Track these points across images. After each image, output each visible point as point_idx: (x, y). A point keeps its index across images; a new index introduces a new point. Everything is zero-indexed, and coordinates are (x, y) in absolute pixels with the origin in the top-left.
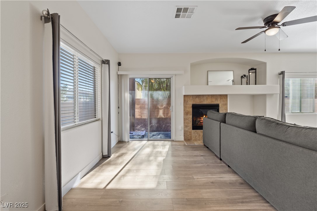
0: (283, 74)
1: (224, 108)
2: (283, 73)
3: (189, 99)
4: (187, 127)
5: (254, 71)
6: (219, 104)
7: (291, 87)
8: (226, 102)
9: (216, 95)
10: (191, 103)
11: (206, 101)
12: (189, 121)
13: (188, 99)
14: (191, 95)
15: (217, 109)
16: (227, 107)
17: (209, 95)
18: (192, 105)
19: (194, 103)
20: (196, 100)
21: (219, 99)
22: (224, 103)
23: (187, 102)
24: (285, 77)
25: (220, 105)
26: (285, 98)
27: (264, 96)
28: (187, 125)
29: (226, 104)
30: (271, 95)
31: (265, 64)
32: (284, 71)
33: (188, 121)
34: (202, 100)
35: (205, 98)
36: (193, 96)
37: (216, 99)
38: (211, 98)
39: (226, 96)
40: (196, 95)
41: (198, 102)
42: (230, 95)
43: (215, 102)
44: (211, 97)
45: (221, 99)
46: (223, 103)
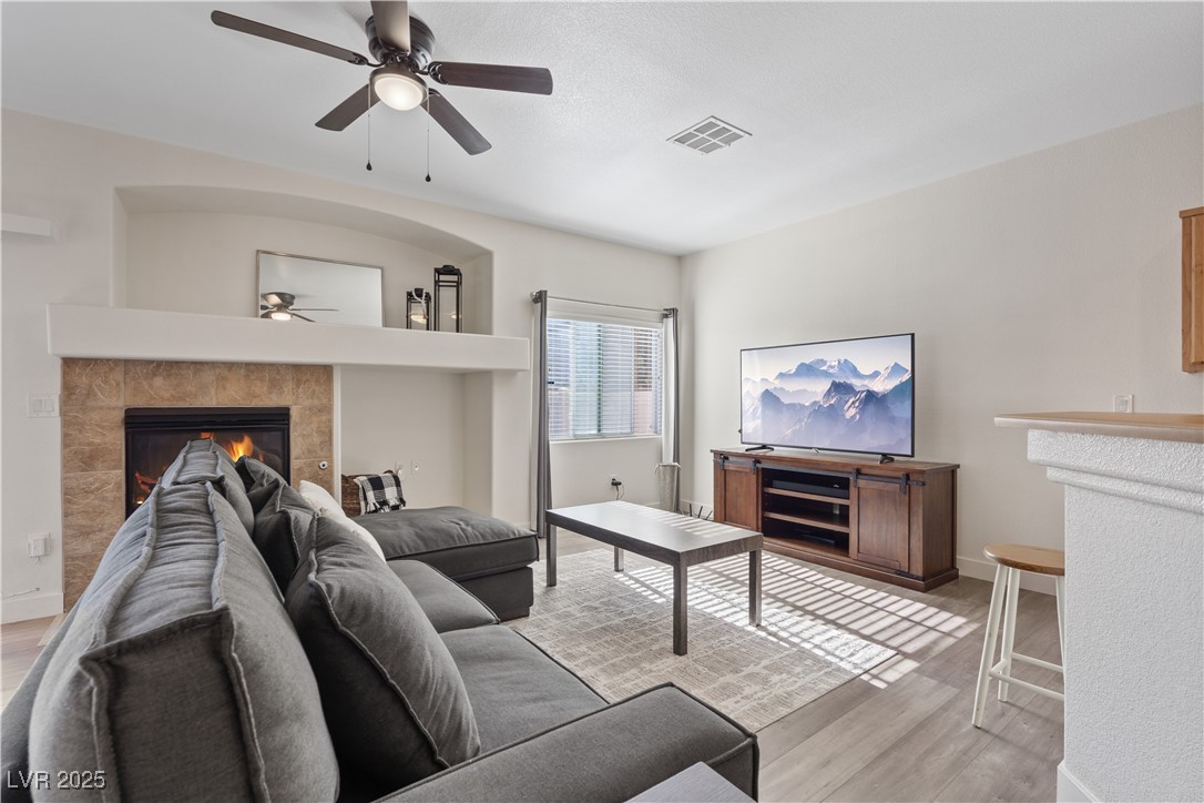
0: (541, 301)
1: (314, 426)
2: (540, 298)
3: (106, 382)
4: (89, 534)
5: (455, 278)
6: (288, 409)
7: (571, 351)
8: (325, 401)
9: (272, 365)
10: (114, 402)
11: (213, 391)
12: (103, 499)
13: (99, 381)
14: (117, 361)
15: (283, 430)
16: (330, 421)
17: (231, 366)
18: (126, 411)
19: (140, 402)
20: (151, 386)
21: (289, 386)
22: (316, 402)
23: (90, 393)
24: (548, 312)
25: (294, 414)
26: (550, 386)
27: (484, 376)
28: (84, 522)
29: (327, 409)
30: (510, 374)
31: (487, 255)
32: (546, 292)
33: (97, 502)
34: (191, 388)
35: (208, 376)
36: (128, 364)
37: (275, 385)
38: (247, 376)
39: (326, 371)
40: (149, 362)
41: (161, 395)
42: (347, 367)
43: (269, 400)
44: (243, 371)
45: (298, 386)
46: (307, 403)
